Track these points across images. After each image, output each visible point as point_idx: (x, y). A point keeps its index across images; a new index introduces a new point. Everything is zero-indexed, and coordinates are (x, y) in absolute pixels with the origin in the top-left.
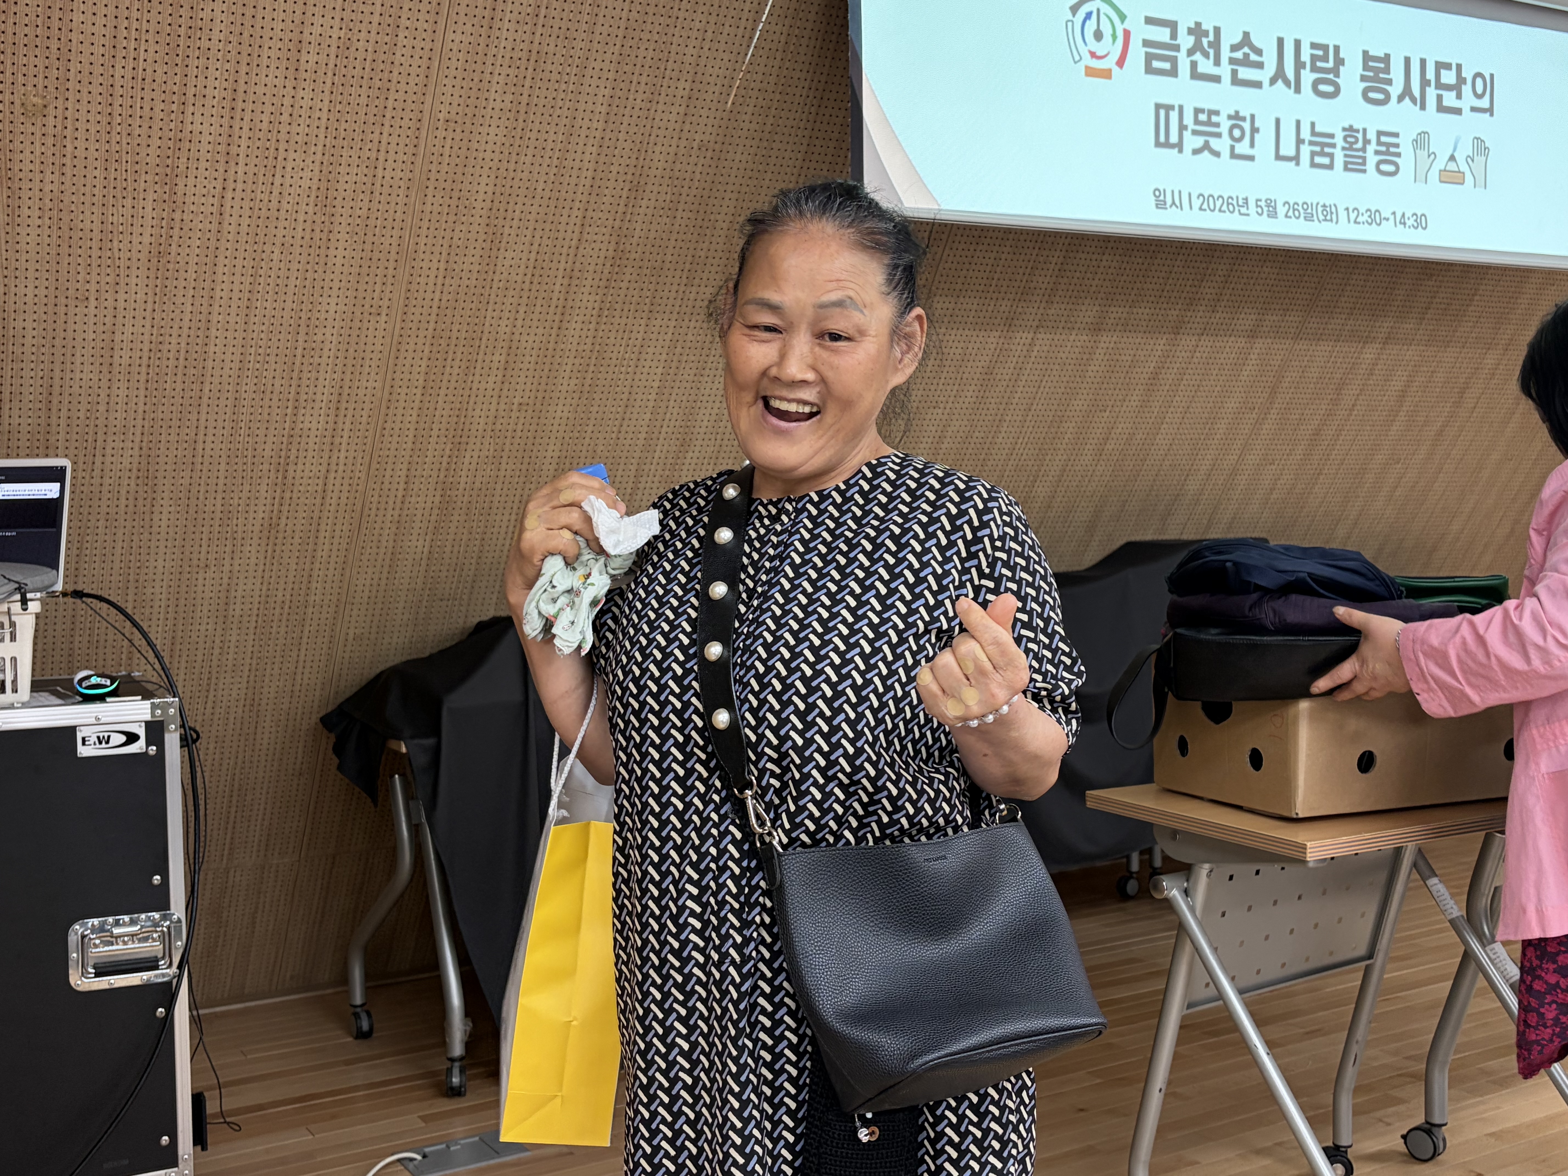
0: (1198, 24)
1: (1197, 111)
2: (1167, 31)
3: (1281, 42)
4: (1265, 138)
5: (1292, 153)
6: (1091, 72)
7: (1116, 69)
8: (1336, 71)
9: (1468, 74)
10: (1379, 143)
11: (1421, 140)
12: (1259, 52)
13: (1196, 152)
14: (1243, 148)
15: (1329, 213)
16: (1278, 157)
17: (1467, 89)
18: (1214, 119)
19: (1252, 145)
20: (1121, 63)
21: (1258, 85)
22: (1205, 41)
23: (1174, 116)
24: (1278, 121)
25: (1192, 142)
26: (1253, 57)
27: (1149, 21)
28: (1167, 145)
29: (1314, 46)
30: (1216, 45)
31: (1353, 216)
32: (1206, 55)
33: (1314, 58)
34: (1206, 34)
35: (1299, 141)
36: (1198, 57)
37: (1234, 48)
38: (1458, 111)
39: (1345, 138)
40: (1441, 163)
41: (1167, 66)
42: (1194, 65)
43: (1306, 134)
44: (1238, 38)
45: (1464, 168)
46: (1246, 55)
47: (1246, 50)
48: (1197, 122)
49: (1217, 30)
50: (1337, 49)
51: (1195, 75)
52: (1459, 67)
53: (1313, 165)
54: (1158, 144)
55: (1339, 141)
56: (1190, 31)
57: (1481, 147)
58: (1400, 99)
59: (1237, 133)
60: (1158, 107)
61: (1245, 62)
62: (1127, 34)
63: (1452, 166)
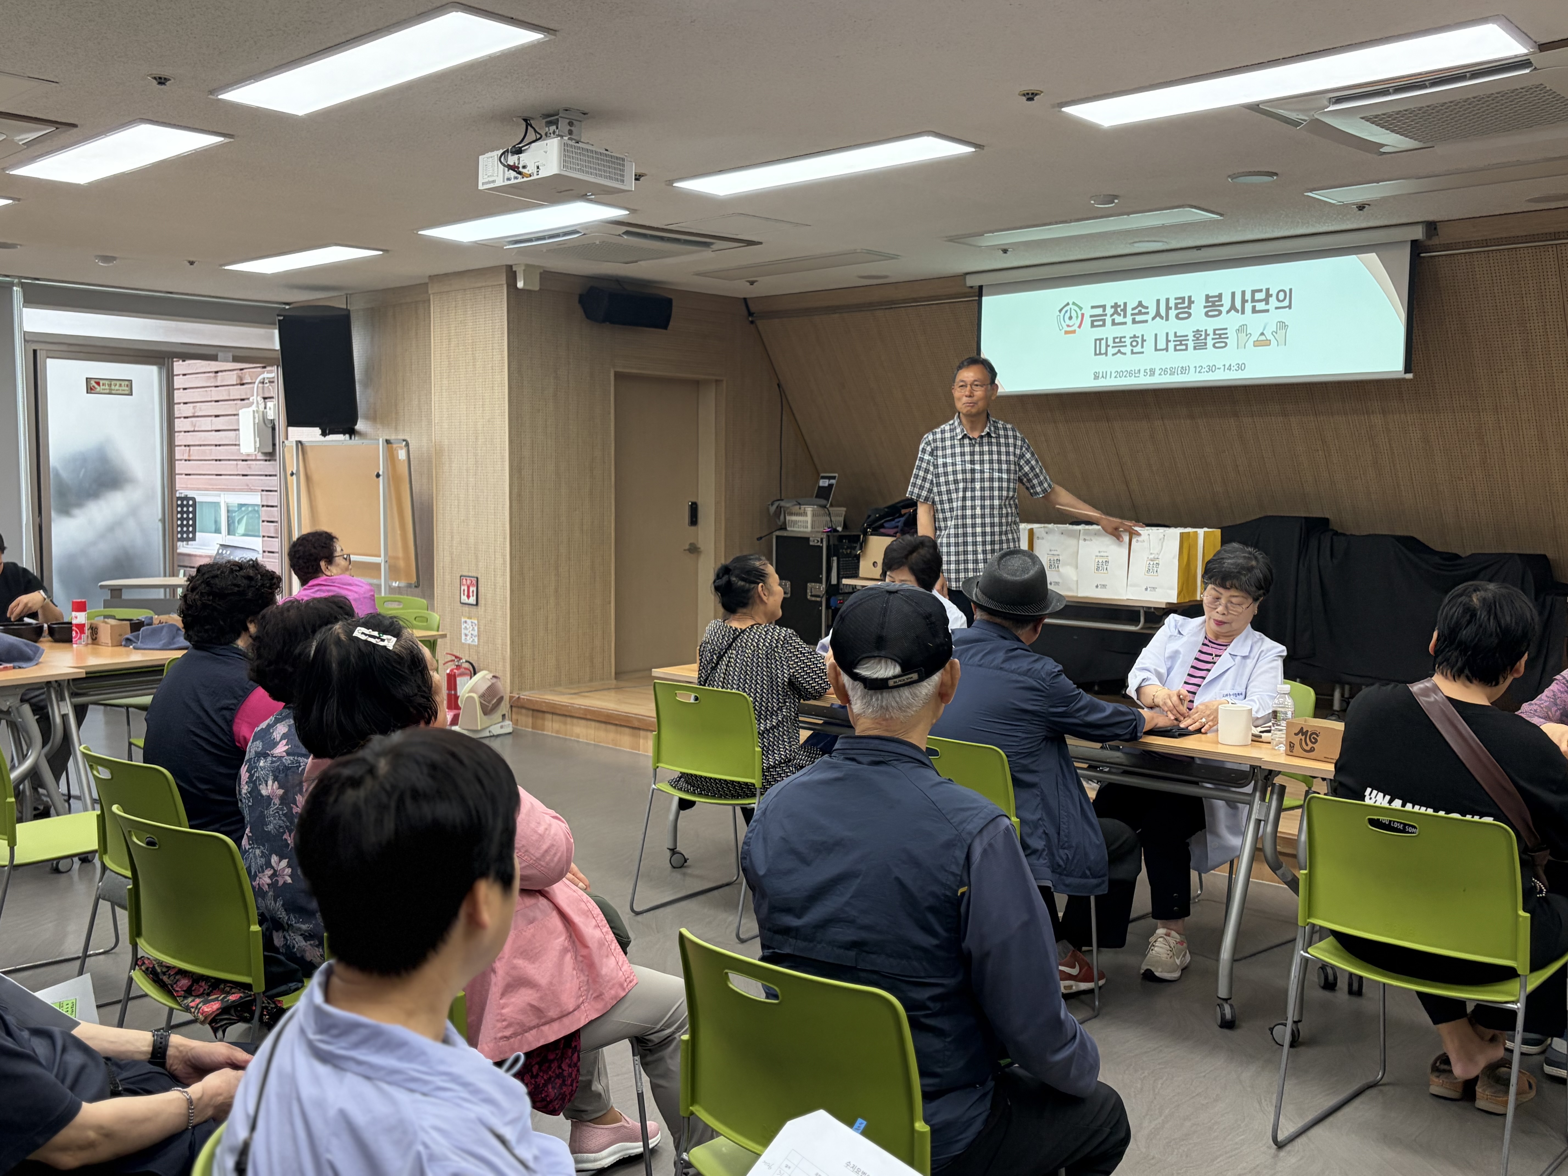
0: (1116, 304)
1: (1114, 338)
2: (1101, 309)
3: (1158, 301)
4: (1150, 344)
5: (1164, 347)
6: (1066, 332)
7: (1077, 329)
8: (1189, 307)
9: (1273, 292)
10: (1215, 334)
11: (1242, 329)
12: (1147, 308)
13: (1114, 355)
14: (1135, 350)
15: (1184, 370)
16: (1156, 350)
17: (1273, 300)
18: (1123, 340)
19: (1142, 347)
20: (1080, 327)
21: (1146, 321)
22: (1119, 310)
23: (1103, 342)
24: (1156, 335)
25: (1111, 351)
26: (1143, 310)
27: (1093, 307)
28: (1100, 354)
29: (1176, 299)
30: (1124, 310)
31: (1198, 370)
32: (1120, 315)
33: (1176, 304)
34: (1120, 306)
35: (1168, 341)
36: (1115, 316)
37: (1133, 309)
38: (1267, 311)
39: (1194, 336)
40: (1255, 337)
41: (1101, 323)
42: (1113, 320)
43: (1171, 337)
44: (1136, 304)
45: (1269, 336)
46: (1140, 311)
47: (1140, 308)
48: (1114, 342)
49: (1125, 304)
50: (1190, 297)
51: (1114, 323)
52: (1268, 290)
53: (1176, 350)
54: (1096, 354)
55: (1191, 337)
56: (1112, 307)
57: (1283, 325)
58: (1228, 312)
59: (1134, 344)
60: (1096, 340)
61: (1140, 313)
62: (1083, 315)
63: (1263, 338)
